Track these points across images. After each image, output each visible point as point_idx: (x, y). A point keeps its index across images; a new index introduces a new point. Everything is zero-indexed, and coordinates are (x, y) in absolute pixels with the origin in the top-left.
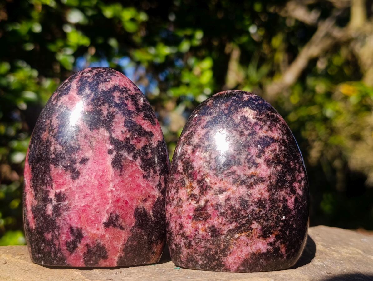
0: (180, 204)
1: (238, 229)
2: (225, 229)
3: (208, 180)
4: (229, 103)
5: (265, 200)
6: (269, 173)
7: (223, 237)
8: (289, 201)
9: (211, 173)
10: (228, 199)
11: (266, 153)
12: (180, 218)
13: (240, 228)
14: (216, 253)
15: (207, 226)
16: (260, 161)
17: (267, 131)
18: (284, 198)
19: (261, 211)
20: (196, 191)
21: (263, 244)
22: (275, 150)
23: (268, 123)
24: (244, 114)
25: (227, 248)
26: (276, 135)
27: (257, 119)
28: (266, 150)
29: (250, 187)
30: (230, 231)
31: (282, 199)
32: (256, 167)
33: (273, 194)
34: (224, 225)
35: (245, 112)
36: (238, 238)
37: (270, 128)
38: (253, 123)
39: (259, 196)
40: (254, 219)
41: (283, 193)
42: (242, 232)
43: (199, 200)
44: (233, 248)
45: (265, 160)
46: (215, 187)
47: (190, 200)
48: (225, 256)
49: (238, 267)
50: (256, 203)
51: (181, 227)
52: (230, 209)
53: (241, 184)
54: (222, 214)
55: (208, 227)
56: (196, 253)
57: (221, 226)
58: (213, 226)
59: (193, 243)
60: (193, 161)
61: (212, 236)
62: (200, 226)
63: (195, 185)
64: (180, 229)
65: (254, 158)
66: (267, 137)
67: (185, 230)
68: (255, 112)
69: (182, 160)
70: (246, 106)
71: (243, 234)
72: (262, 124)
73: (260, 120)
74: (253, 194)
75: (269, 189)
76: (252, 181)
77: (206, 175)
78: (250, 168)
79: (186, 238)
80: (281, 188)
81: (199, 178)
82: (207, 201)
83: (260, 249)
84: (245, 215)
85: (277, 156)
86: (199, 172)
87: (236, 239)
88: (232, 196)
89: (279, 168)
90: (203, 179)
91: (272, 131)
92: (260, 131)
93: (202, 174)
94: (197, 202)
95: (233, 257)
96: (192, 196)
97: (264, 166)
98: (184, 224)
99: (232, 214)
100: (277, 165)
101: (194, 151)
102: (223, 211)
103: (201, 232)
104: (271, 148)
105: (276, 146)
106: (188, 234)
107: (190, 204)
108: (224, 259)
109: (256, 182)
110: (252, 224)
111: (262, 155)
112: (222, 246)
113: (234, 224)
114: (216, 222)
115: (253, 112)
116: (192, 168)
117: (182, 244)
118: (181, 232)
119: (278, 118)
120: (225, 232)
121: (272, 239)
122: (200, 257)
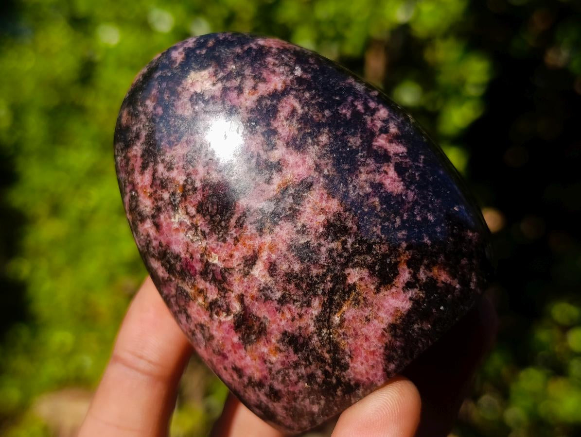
0: (207, 335)
1: (330, 306)
2: (309, 323)
3: (214, 260)
4: (154, 92)
5: (338, 215)
6: (310, 162)
7: (315, 338)
8: (387, 182)
9: (212, 242)
10: (272, 268)
11: (280, 130)
12: (225, 357)
13: (331, 301)
14: (325, 373)
15: (274, 341)
16: (279, 153)
17: (255, 88)
18: (372, 185)
19: (344, 243)
20: (213, 295)
21: (395, 296)
22: (294, 111)
23: (248, 72)
24: (192, 90)
26: (277, 82)
27: (221, 80)
28: (275, 124)
29: (293, 214)
30: (318, 320)
31: (368, 189)
32: (280, 170)
33: (346, 195)
34: (301, 316)
35: (192, 84)
36: (343, 320)
37: (259, 78)
38: (218, 94)
39: (322, 218)
40: (345, 266)
41: (363, 177)
42: (339, 306)
43: (228, 306)
44: (347, 344)
45: (288, 145)
46: (235, 263)
47: (215, 317)
48: (345, 367)
49: (385, 370)
50: (325, 235)
51: (239, 371)
52: (289, 281)
53: (275, 224)
54: (282, 301)
55: (278, 342)
56: (295, 399)
57: (298, 324)
58: (285, 333)
59: (278, 386)
60: (168, 245)
61: (296, 352)
62: (265, 350)
63: (202, 284)
64: (240, 376)
65: (264, 157)
66: (260, 100)
67: (248, 372)
68: (211, 70)
69: (153, 256)
70: (188, 72)
71: (344, 308)
72: (236, 82)
73: (228, 77)
74: (308, 224)
75: (331, 191)
76: (290, 200)
77: (206, 252)
78: (269, 182)
79: (260, 384)
80: (354, 170)
81: (198, 267)
82: (241, 298)
83: (397, 310)
84: (321, 271)
85: (304, 120)
86: (192, 257)
87: (340, 325)
88: (274, 256)
89: (324, 139)
90: (207, 264)
91: (264, 81)
92: (242, 99)
93: (198, 256)
94: (228, 311)
95: (360, 359)
96: (213, 307)
97: (293, 158)
98: (239, 364)
99: (298, 286)
100: (315, 136)
101: (157, 226)
102: (278, 295)
103: (273, 359)
104: (284, 113)
105: (291, 102)
106: (257, 376)
107: (220, 322)
108: (349, 374)
109: (298, 198)
110: (345, 277)
111: (274, 139)
112: (327, 356)
113: (316, 303)
114: (283, 323)
115: (205, 73)
116: (177, 257)
117: (264, 398)
118: (246, 379)
119: (261, 48)
120: (312, 328)
121: (405, 275)
122: (307, 401)
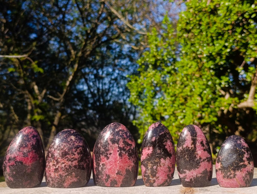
0: (50, 167)
1: (68, 175)
2: (64, 175)
3: (59, 160)
4: (66, 134)
5: (77, 165)
6: (78, 157)
7: (63, 177)
8: (84, 165)
9: (60, 158)
10: (65, 166)
11: (78, 151)
12: (50, 172)
13: (69, 174)
14: (61, 182)
15: (58, 174)
16: (76, 153)
17: (78, 143)
18: (83, 165)
19: (75, 169)
20: (55, 163)
21: (76, 179)
22: (80, 149)
23: (79, 141)
24: (71, 138)
25: (64, 181)
26: (81, 144)
27: (75, 139)
28: (78, 149)
29: (72, 162)
30: (66, 175)
31: (82, 165)
32: (74, 155)
33: (79, 164)
34: (64, 174)
35: (72, 137)
36: (68, 178)
37: (79, 142)
38: (74, 141)
39: (75, 164)
40: (73, 172)
41: (82, 163)
42: (69, 176)
43: (56, 166)
44: (66, 181)
45: (77, 153)
46: (61, 162)
47: (53, 166)
48: (64, 183)
49: (68, 187)
50: (74, 167)
51: (50, 174)
52: (66, 169)
53: (69, 161)
54: (63, 170)
55: (59, 175)
56: (55, 183)
57: (63, 174)
58: (60, 174)
59: (54, 180)
60: (54, 153)
61: (60, 177)
62: (56, 174)
63: (55, 161)
64: (50, 175)
65: (74, 152)
66: (78, 145)
67: (51, 175)
68: (75, 137)
69: (51, 153)
70: (72, 135)
71: (70, 176)
72: (77, 141)
74: (73, 164)
75: (78, 162)
76: (73, 160)
77: (59, 158)
78: (72, 156)
79: (52, 178)
80: (82, 161)
81: (56, 159)
82: (59, 167)
83: (75, 181)
84: (70, 170)
85: (81, 151)
86: (56, 157)
87: (67, 178)
88: (66, 165)
89: (82, 155)
90: (58, 160)
91: (80, 143)
92: (76, 144)
93: (57, 158)
94: (56, 167)
95: (66, 183)
96: (54, 165)
97: (77, 155)
98: (51, 174)
99: (66, 170)
100: (81, 154)
101: (55, 150)
102: (63, 169)
103: (56, 176)
104: (79, 149)
105: (81, 148)
106: (52, 177)
107: (53, 167)
108: (64, 184)
109: (74, 160)
110: (72, 173)
111: (76, 151)
112: (63, 180)
113: (67, 173)
114: (61, 173)
115: (74, 137)
116: (54, 156)
117: (50, 180)
118: (50, 176)
119: (82, 138)
120: (64, 176)
121: (78, 178)
122: (56, 184)
